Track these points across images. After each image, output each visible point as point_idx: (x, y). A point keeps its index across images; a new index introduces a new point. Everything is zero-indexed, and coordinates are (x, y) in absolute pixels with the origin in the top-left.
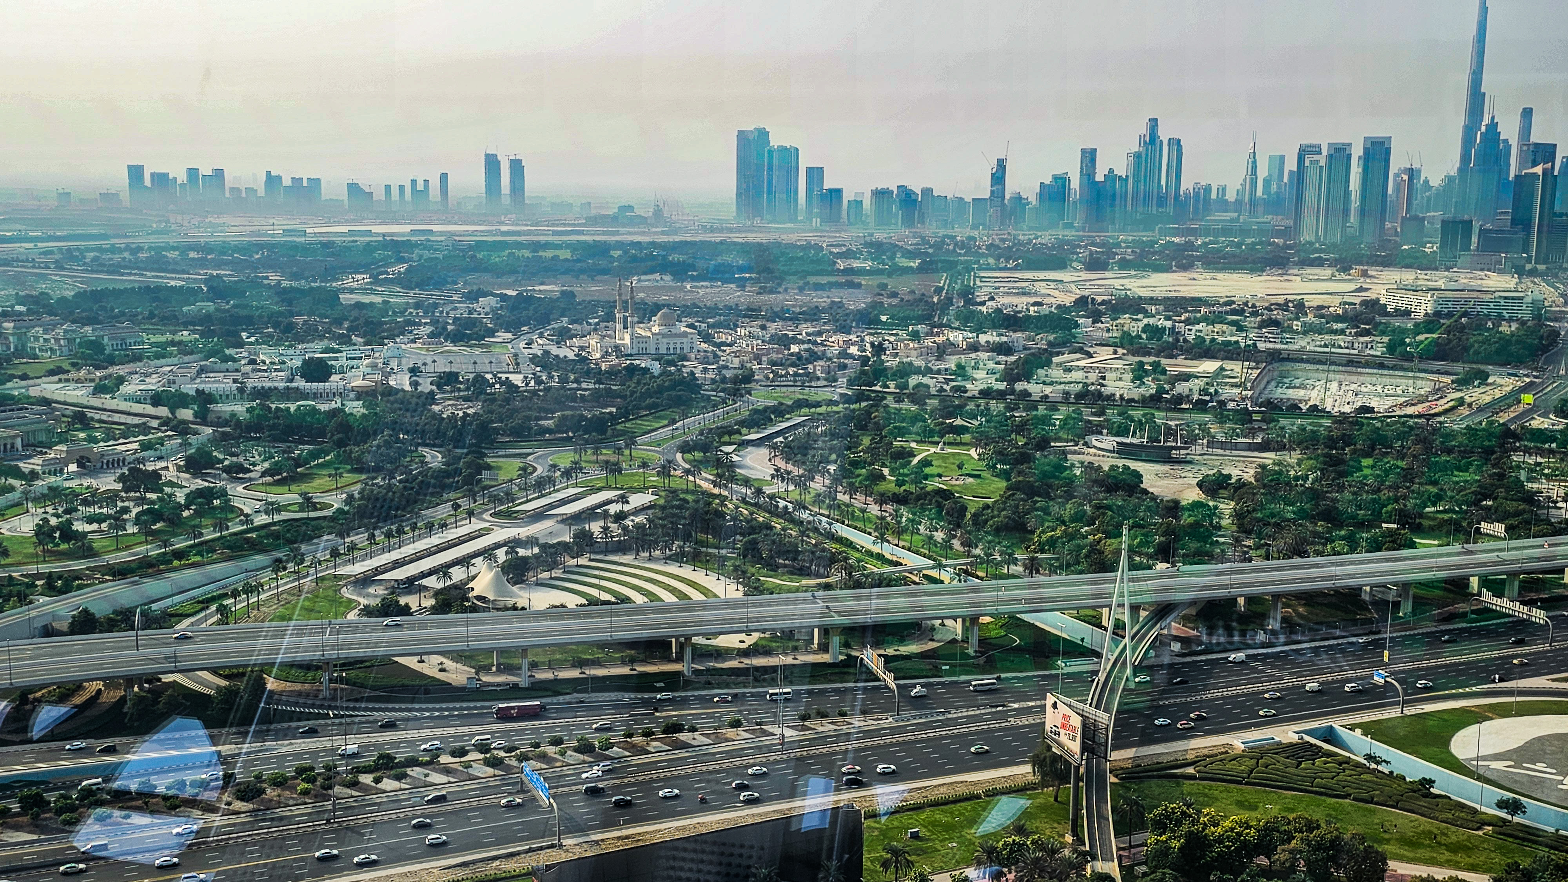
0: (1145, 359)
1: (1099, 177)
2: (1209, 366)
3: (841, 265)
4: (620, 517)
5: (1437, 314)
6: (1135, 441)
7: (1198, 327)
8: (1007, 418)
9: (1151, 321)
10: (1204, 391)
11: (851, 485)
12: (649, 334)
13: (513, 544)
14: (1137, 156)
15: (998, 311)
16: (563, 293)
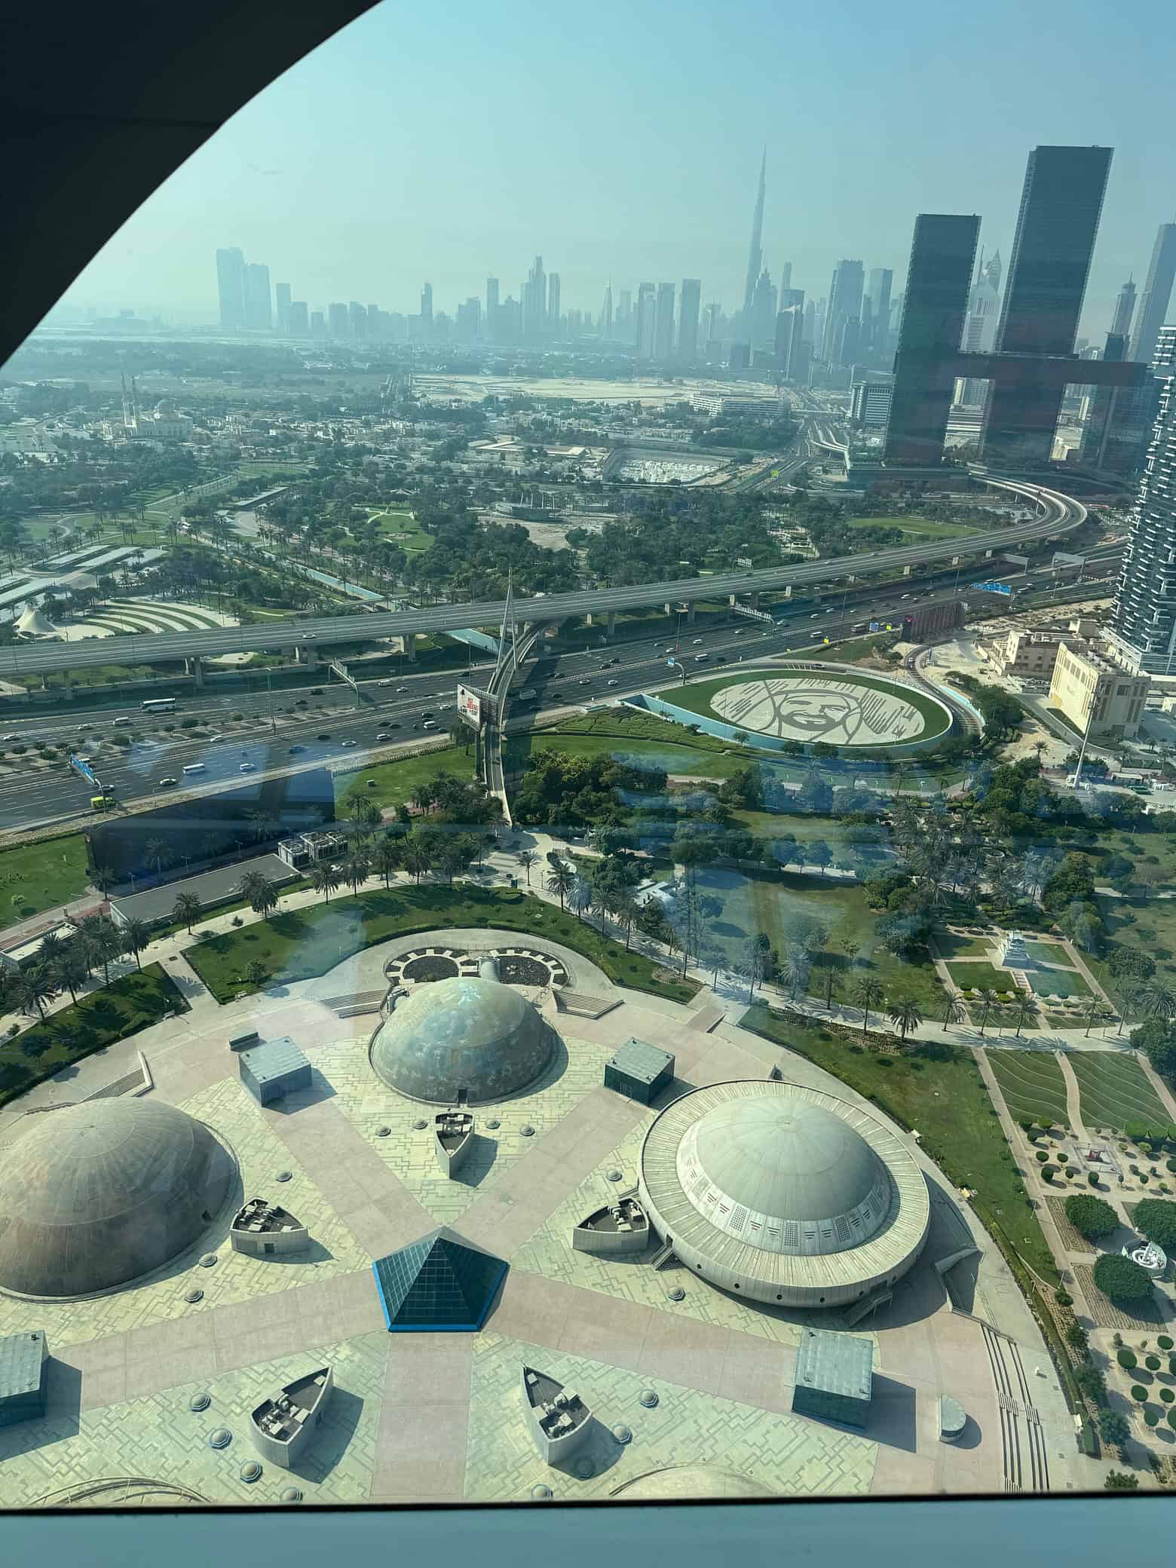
0: (532, 445)
1: (502, 302)
2: (577, 450)
3: (308, 365)
4: (137, 568)
5: (725, 413)
6: (524, 506)
7: (570, 421)
8: (436, 489)
9: (538, 416)
10: (572, 470)
11: (320, 540)
12: (152, 420)
13: (49, 591)
14: (528, 286)
15: (429, 405)
16: (77, 384)
